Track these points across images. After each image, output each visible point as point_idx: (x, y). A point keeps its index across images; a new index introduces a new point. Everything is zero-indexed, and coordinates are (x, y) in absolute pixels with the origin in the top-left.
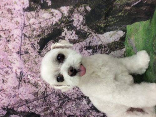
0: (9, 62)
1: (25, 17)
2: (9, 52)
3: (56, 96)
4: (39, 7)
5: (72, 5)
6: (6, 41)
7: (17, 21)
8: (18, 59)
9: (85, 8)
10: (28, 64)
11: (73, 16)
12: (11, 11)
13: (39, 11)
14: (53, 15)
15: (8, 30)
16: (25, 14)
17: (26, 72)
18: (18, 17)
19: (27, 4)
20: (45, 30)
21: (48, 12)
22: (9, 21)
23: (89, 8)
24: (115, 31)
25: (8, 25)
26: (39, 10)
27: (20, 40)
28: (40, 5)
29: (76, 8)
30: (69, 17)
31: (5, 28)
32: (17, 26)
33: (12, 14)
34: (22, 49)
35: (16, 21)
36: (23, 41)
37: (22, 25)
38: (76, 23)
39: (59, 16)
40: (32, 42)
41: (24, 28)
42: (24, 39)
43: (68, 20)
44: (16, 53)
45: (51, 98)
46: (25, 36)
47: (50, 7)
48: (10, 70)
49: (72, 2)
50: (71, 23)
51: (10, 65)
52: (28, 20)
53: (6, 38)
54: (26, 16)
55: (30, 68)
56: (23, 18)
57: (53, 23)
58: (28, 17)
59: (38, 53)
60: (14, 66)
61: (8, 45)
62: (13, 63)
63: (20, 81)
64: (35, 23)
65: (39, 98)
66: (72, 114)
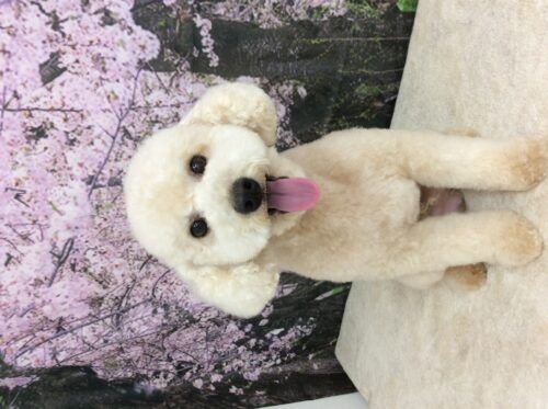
0: (50, 207)
1: (138, 84)
2: (60, 175)
3: (155, 312)
4: (187, 64)
5: (267, 76)
6: (64, 140)
7: (113, 92)
8: (79, 200)
9: (295, 90)
10: (105, 215)
12: (104, 63)
13: (181, 76)
15: (77, 111)
16: (141, 74)
17: (87, 242)
18: (118, 81)
19: (153, 52)
21: (204, 83)
22: (88, 89)
23: (302, 91)
25: (83, 99)
26: (184, 72)
27: (109, 144)
28: (188, 60)
29: (273, 85)
31: (70, 104)
32: (108, 106)
33: (104, 70)
34: (106, 172)
35: (109, 90)
36: (116, 148)
37: (123, 105)
41: (127, 113)
42: (120, 142)
44: (83, 180)
45: (136, 320)
46: (126, 133)
47: (215, 70)
48: (38, 232)
51: (46, 217)
52: (145, 93)
53: (67, 133)
54: (141, 82)
55: (105, 229)
56: (132, 87)
58: (146, 84)
60: (56, 220)
61: (67, 154)
62: (59, 212)
63: (61, 263)
64: (163, 103)
65: (102, 316)
66: (189, 359)
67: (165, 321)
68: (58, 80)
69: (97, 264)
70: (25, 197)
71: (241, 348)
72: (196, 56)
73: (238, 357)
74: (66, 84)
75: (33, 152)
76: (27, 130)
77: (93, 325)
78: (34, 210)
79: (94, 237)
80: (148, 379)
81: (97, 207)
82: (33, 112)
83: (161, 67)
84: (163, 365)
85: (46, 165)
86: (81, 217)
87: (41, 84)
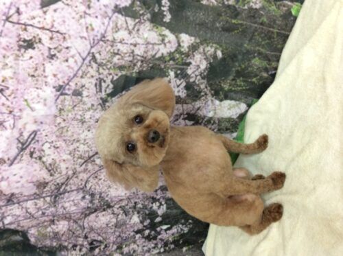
0: (25, 103)
1: (111, 23)
2: (37, 80)
3: (84, 198)
4: (149, 16)
5: (199, 37)
6: (46, 54)
7: (91, 25)
8: (47, 101)
9: (215, 52)
10: (65, 117)
11: (194, 56)
13: (142, 23)
14: (163, 40)
15: (62, 34)
16: (114, 18)
17: (46, 136)
18: (97, 17)
19: (127, 1)
20: (137, 62)
21: (156, 32)
22: (73, 18)
23: (219, 54)
24: (237, 102)
25: (68, 25)
26: (145, 21)
27: (80, 64)
28: (150, 13)
29: (202, 45)
30: (187, 55)
31: (57, 27)
32: (85, 34)
33: (89, 7)
34: (72, 84)
35: (89, 22)
36: (83, 68)
37: (97, 36)
38: (193, 70)
39: (171, 48)
40: (101, 76)
41: (98, 43)
42: (88, 64)
43: (182, 59)
44: (54, 87)
45: (69, 201)
46: (94, 58)
47: (166, 25)
48: (12, 122)
49: (201, 32)
50: (185, 67)
51: (20, 110)
52: (114, 30)
53: (50, 49)
54: (113, 22)
55: (62, 128)
56: (106, 23)
57: (156, 54)
58: (117, 24)
59: (101, 102)
60: (27, 114)
61: (46, 65)
62: (31, 108)
63: (23, 149)
64: (126, 41)
65: (44, 195)
66: (100, 238)
67: (90, 205)
68: (53, 7)
69: (50, 155)
70: (7, 92)
71: (138, 236)
72: (156, 11)
73: (135, 242)
74: (58, 11)
75: (21, 58)
76: (20, 40)
77: (36, 201)
78: (12, 103)
79: (52, 133)
80: (67, 250)
81: (61, 110)
82: (29, 28)
83: (130, 14)
84: (80, 241)
85: (29, 70)
86: (47, 116)
87: (39, 7)
